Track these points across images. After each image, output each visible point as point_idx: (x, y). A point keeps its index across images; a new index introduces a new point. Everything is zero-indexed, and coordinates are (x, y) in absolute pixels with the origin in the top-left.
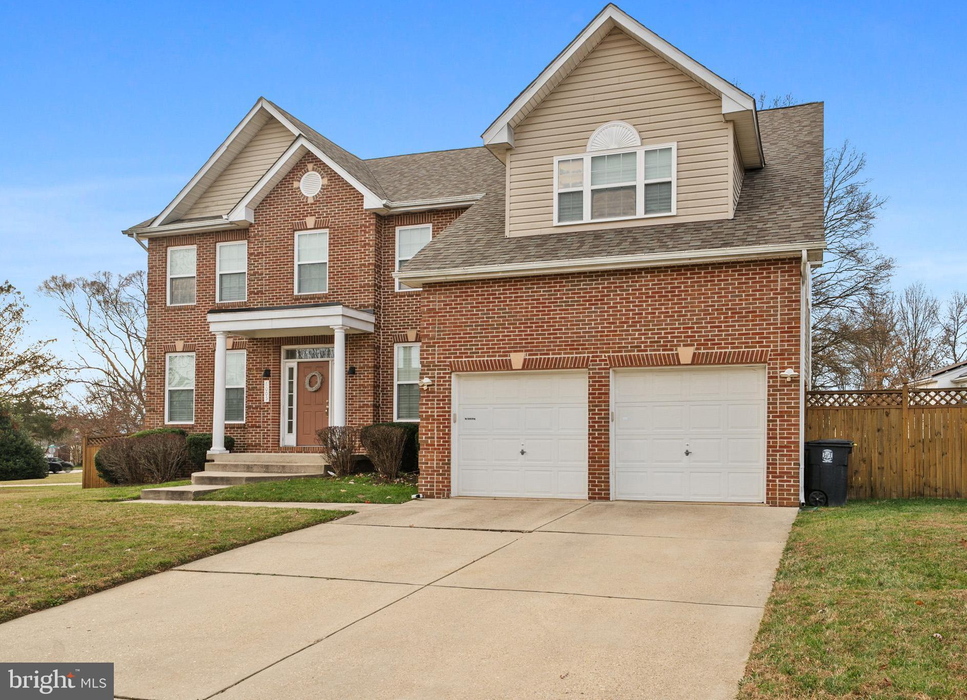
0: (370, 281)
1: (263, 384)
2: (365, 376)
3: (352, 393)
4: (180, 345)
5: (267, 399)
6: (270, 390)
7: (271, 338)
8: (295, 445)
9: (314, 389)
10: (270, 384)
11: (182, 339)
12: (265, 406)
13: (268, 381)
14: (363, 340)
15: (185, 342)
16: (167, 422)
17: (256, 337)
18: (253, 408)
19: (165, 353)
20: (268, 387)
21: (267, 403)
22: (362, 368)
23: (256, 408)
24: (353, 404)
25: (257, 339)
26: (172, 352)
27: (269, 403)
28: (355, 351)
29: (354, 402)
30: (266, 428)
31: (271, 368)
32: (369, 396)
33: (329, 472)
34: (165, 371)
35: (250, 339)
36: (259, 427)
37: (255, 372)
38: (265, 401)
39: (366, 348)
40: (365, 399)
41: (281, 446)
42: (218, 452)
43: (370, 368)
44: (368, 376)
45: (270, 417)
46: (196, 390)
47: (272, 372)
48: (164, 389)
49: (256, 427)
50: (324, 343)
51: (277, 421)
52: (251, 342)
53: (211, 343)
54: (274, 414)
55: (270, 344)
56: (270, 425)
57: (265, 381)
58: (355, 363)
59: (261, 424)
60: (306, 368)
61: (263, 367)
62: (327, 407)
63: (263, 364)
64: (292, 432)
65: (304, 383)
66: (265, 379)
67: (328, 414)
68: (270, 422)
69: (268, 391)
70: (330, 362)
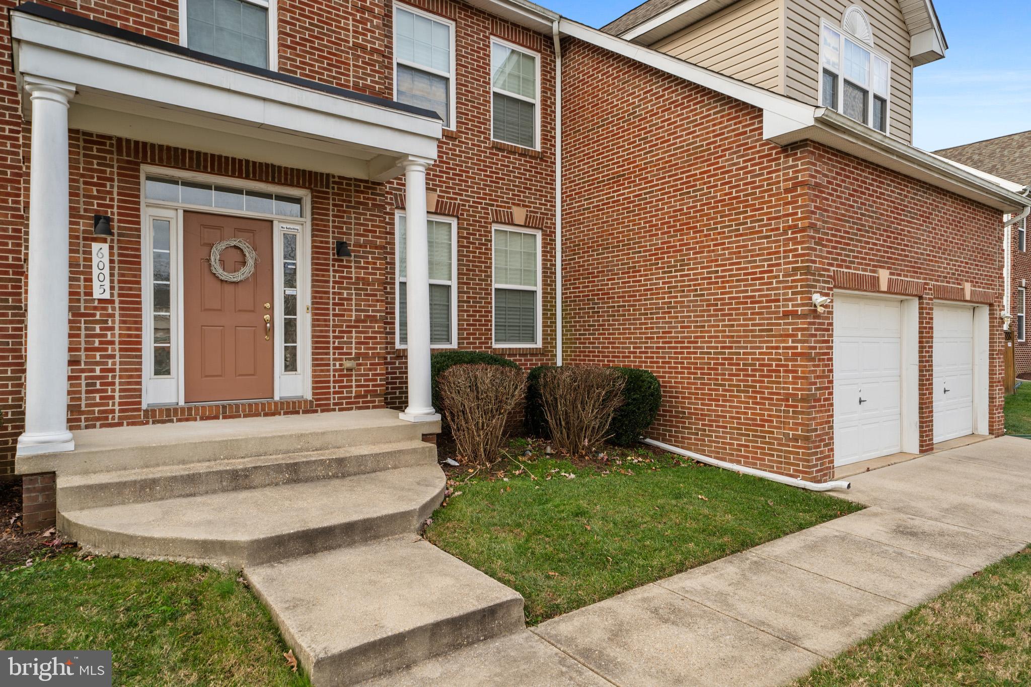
0: (377, 83)
1: (88, 253)
2: (368, 263)
3: (339, 294)
5: (101, 290)
6: (112, 268)
7: (110, 138)
8: (182, 403)
9: (239, 276)
10: (111, 254)
12: (95, 308)
13: (105, 247)
14: (362, 192)
20: (106, 260)
21: (100, 301)
22: (361, 246)
24: (343, 315)
27: (111, 302)
28: (344, 212)
29: (345, 310)
30: (97, 363)
31: (114, 213)
32: (378, 301)
33: (449, 460)
36: (76, 362)
38: (96, 296)
39: (369, 210)
40: (369, 306)
41: (144, 406)
43: (376, 248)
44: (375, 263)
45: (112, 336)
47: (116, 224)
50: (267, 181)
51: (132, 346)
54: (129, 329)
55: (111, 152)
56: (112, 357)
57: (95, 246)
58: (344, 234)
59: (83, 354)
60: (205, 226)
61: (82, 206)
62: (267, 317)
63: (82, 199)
64: (168, 372)
65: (209, 260)
66: (95, 240)
67: (270, 332)
68: (115, 349)
69: (107, 271)
70: (275, 223)
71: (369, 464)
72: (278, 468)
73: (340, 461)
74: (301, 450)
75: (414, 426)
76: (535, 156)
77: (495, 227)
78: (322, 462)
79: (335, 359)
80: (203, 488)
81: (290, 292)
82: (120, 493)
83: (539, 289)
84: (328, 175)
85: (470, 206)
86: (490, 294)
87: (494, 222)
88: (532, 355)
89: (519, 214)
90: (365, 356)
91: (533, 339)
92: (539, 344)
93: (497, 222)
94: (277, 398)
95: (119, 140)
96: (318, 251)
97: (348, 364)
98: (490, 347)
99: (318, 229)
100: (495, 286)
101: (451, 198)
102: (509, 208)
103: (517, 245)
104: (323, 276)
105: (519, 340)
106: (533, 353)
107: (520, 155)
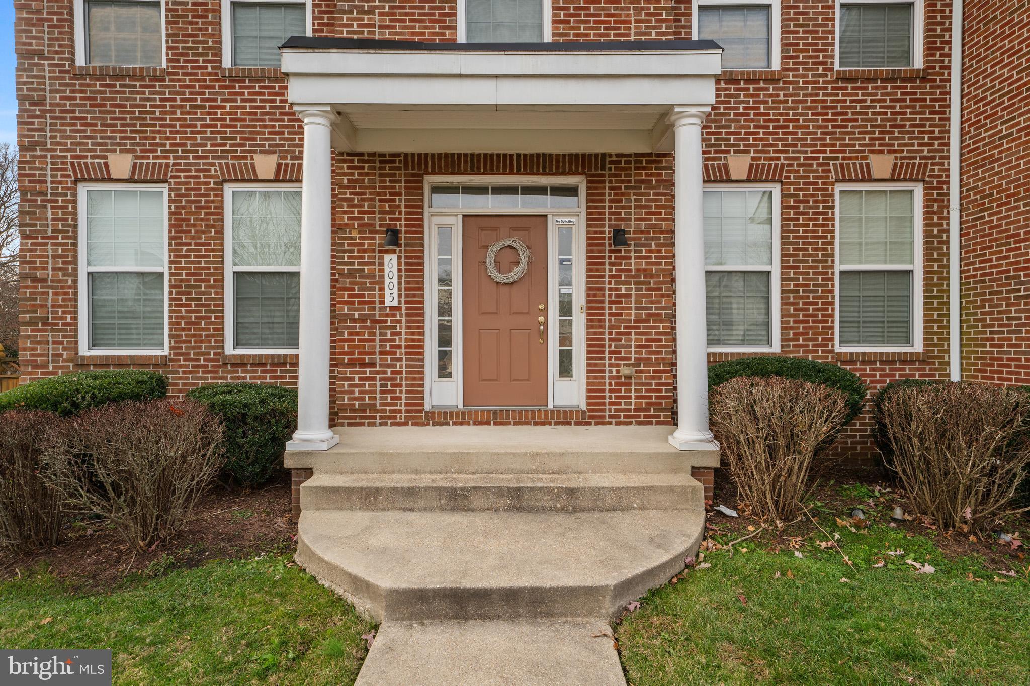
1: (381, 264)
2: (651, 251)
3: (616, 290)
4: (121, 164)
5: (391, 298)
6: (400, 277)
7: (399, 155)
8: (461, 406)
9: (512, 277)
10: (399, 264)
11: (128, 151)
12: (387, 315)
13: (394, 257)
14: (644, 168)
15: (137, 157)
16: (84, 350)
17: (360, 150)
18: (354, 320)
19: (76, 182)
20: (395, 270)
21: (391, 308)
22: (642, 232)
23: (362, 319)
24: (621, 315)
25: (362, 155)
26: (97, 180)
27: (398, 308)
28: (623, 194)
29: (623, 308)
30: (388, 366)
31: (401, 226)
32: (663, 296)
33: (723, 508)
34: (76, 226)
35: (342, 154)
36: (373, 365)
37: (355, 234)
38: (387, 303)
39: (653, 188)
40: (652, 302)
41: (427, 407)
42: (324, 447)
43: (662, 232)
44: (660, 251)
45: (400, 341)
46: (171, 275)
47: (403, 235)
48: (75, 270)
49: (363, 365)
50: (538, 173)
51: (416, 350)
52: (344, 161)
53: (213, 164)
54: (413, 334)
55: (399, 169)
56: (400, 360)
57: (387, 257)
58: (623, 220)
59: (377, 357)
60: (483, 229)
61: (378, 222)
62: (541, 319)
63: (378, 216)
64: (449, 375)
65: (485, 262)
66: (387, 252)
67: (544, 334)
68: (401, 353)
69: (395, 281)
70: (550, 217)
71: (608, 499)
72: (499, 491)
73: (571, 492)
74: (535, 472)
75: (681, 455)
76: (913, 77)
77: (839, 188)
78: (549, 490)
79: (610, 365)
80: (422, 504)
81: (565, 290)
82: (349, 499)
83: (918, 267)
84: (603, 155)
85: (799, 165)
86: (832, 279)
87: (838, 181)
88: (904, 362)
89: (881, 165)
90: (647, 362)
91: (907, 339)
92: (918, 346)
93: (844, 181)
94: (550, 406)
95: (406, 155)
96: (593, 242)
97: (625, 371)
98: (832, 352)
99: (593, 217)
100: (838, 267)
101: (772, 159)
102: (866, 158)
103: (881, 209)
104: (598, 270)
105: (883, 342)
106: (906, 360)
107: (884, 81)
